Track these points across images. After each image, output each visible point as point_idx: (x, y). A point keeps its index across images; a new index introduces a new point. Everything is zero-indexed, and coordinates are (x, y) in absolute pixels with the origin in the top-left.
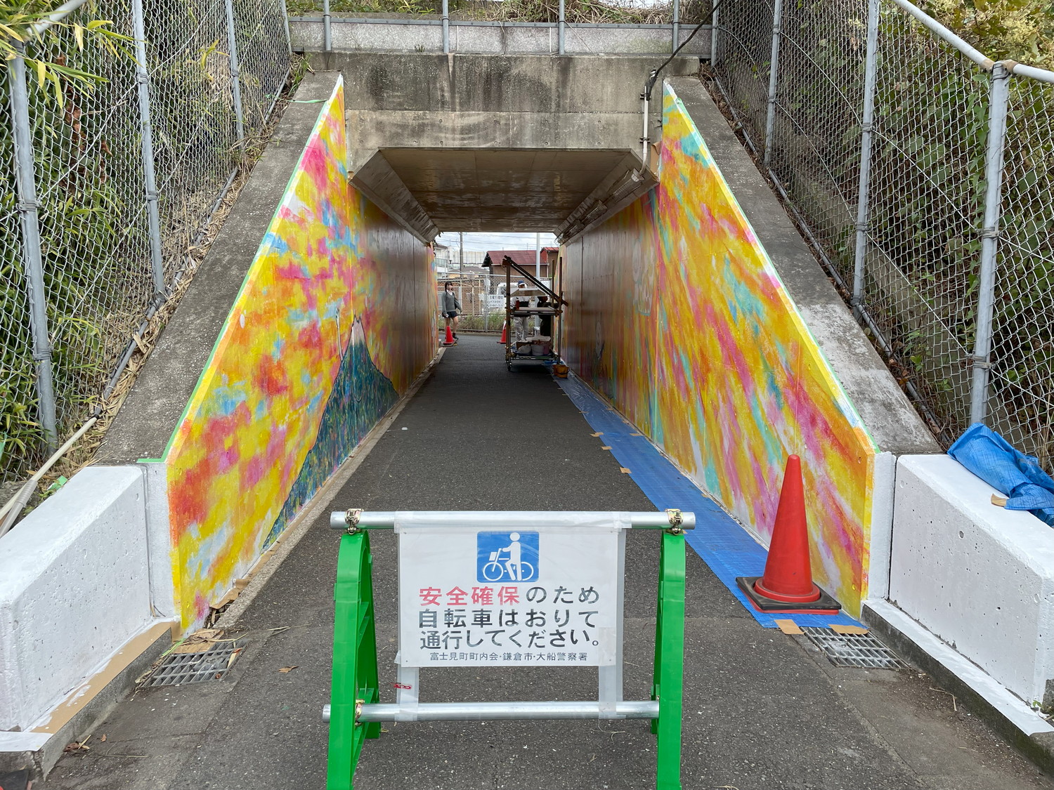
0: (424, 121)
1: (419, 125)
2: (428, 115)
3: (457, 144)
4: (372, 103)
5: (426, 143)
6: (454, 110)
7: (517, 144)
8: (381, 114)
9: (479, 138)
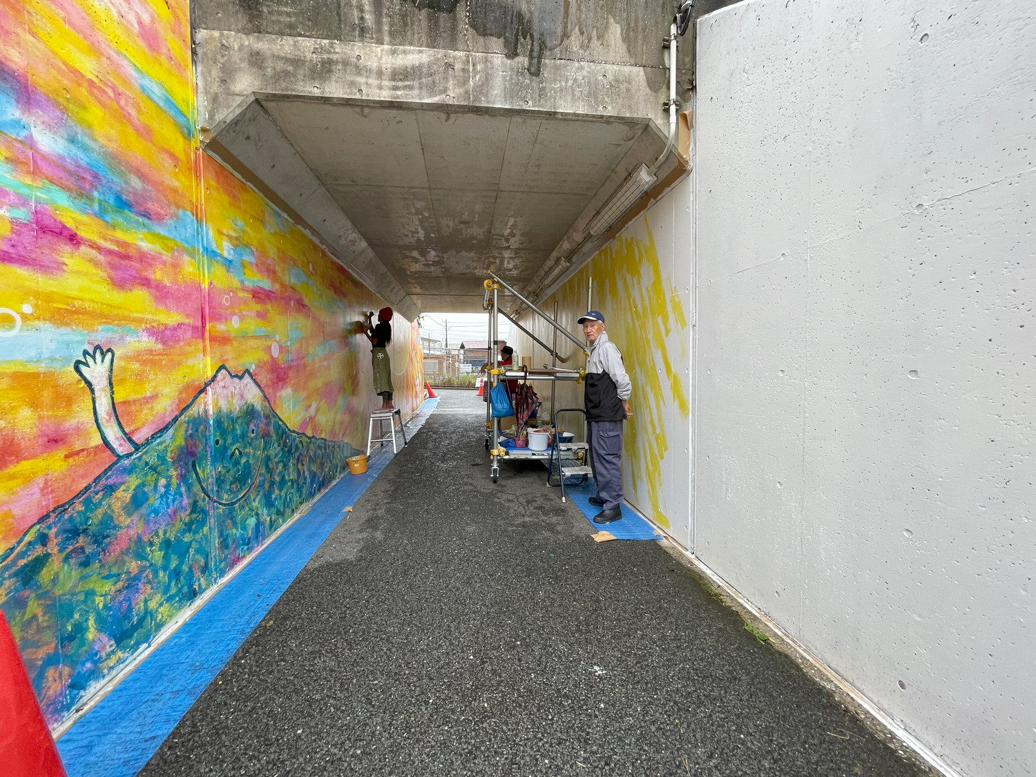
0: (331, 56)
1: (323, 62)
2: (338, 47)
3: (385, 95)
4: (242, 20)
5: (335, 89)
6: (380, 42)
7: (480, 101)
8: (259, 39)
9: (421, 88)
